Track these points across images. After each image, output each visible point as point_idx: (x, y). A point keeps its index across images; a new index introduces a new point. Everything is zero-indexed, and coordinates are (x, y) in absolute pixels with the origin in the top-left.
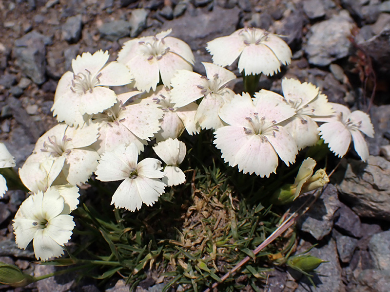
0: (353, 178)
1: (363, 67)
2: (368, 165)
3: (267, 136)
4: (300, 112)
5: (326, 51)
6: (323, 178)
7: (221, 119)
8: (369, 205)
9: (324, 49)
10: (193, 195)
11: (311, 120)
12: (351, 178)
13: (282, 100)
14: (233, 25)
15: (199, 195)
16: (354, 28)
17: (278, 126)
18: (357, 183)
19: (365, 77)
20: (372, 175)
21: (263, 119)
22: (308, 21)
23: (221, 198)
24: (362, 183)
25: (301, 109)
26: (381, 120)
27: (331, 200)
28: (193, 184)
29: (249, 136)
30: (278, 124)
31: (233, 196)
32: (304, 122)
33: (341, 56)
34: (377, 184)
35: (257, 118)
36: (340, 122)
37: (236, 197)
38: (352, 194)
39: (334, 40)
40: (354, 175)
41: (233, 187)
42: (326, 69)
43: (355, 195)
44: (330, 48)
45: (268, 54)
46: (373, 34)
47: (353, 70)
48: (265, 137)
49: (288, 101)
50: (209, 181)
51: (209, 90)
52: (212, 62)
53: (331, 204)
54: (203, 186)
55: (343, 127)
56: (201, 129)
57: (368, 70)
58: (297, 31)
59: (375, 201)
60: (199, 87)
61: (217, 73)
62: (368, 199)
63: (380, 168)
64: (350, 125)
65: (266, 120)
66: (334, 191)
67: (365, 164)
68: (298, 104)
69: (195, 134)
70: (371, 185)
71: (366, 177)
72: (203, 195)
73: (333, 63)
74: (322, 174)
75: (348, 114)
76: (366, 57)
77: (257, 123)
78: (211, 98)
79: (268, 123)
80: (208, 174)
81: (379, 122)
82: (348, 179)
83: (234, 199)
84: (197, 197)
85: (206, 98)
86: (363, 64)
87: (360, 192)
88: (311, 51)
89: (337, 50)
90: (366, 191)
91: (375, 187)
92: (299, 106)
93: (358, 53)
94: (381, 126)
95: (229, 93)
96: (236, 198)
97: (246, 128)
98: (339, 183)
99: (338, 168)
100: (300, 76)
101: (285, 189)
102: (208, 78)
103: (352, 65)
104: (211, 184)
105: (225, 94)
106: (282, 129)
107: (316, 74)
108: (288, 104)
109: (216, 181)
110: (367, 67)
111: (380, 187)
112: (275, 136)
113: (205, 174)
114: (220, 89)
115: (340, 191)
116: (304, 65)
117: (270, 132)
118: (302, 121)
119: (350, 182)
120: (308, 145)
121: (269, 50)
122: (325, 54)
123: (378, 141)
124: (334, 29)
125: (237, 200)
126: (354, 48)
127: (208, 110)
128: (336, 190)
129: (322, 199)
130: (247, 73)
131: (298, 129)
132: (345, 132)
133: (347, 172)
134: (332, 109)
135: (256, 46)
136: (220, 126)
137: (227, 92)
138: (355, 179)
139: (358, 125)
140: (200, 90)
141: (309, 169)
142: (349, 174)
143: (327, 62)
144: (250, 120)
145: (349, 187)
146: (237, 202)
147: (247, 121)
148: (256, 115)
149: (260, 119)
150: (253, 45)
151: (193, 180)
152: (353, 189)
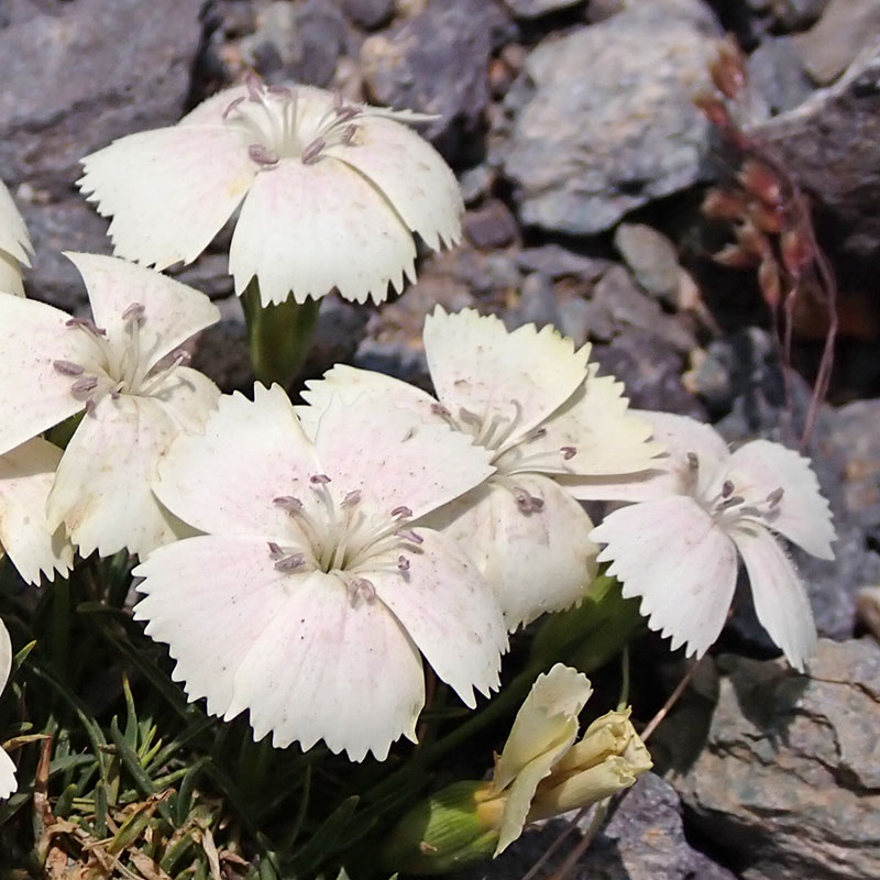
0: (749, 741)
1: (774, 239)
2: (813, 684)
3: (374, 579)
4: (508, 459)
5: (598, 167)
6: (621, 754)
7: (163, 508)
8: (822, 858)
9: (589, 159)
10: (42, 846)
11: (558, 495)
12: (739, 743)
13: (427, 410)
14: (175, 62)
15: (70, 846)
16: (725, 59)
17: (418, 531)
18: (765, 764)
19: (785, 286)
20: (830, 726)
21: (353, 501)
22: (512, 30)
23: (168, 852)
24: (786, 761)
25: (513, 448)
26: (853, 469)
27: (654, 842)
28: (40, 798)
29: (293, 581)
30: (420, 522)
31: (220, 840)
32: (530, 506)
33: (667, 187)
34: (856, 766)
35: (323, 497)
36: (686, 500)
37: (233, 846)
38: (744, 813)
39: (633, 117)
40: (752, 730)
41: (219, 803)
42: (601, 245)
43: (756, 819)
44: (616, 154)
45: (362, 207)
46: (813, 84)
47: (727, 255)
48: (365, 584)
49: (455, 415)
50: (110, 780)
51: (105, 382)
52: (108, 248)
53: (652, 858)
54: (85, 804)
55: (702, 520)
56: (77, 555)
57: (799, 253)
58: (468, 78)
59: (848, 838)
60: (65, 369)
61: (137, 300)
62: (814, 831)
63: (865, 690)
64: (733, 510)
65: (366, 507)
66: (665, 802)
67: (800, 680)
68: (500, 429)
69: (51, 578)
70: (828, 768)
71: (803, 738)
72: (87, 844)
73: (631, 217)
74: (618, 734)
75: (721, 459)
76: (786, 192)
77: (327, 520)
78: (115, 414)
79: (375, 517)
80: (105, 751)
81: (843, 477)
82: (722, 748)
83: (225, 854)
84: (62, 855)
85: (93, 416)
86: (772, 223)
87: (781, 806)
88: (528, 171)
89: (646, 161)
90: (806, 796)
91: (845, 778)
92: (507, 434)
93: (745, 176)
94: (853, 498)
95: (193, 388)
96: (232, 852)
97: (280, 543)
98: (686, 765)
99: (679, 700)
100: (484, 282)
101: (449, 803)
102: (100, 323)
103: (722, 232)
104: (120, 792)
105: (176, 393)
106: (439, 542)
107: (557, 271)
108: (455, 427)
109: (143, 779)
110: (790, 240)
111: (869, 776)
112: (406, 577)
113: (91, 751)
114: (153, 372)
115: (691, 801)
116: (500, 235)
117: (384, 559)
118: (522, 502)
119: (731, 761)
120: (548, 606)
121: (365, 184)
122: (596, 182)
123: (846, 569)
124: (631, 63)
125: (241, 860)
126: (728, 149)
127: (103, 469)
128: (675, 800)
129: (615, 841)
130: (270, 295)
131: (503, 537)
132: (713, 544)
133: (718, 716)
134: (650, 439)
135: (307, 170)
136: (159, 539)
137: (185, 383)
138: (754, 745)
139: (765, 507)
140: (67, 383)
141: (561, 717)
142: (729, 723)
143: (602, 215)
144: (293, 508)
145: (728, 783)
146: (238, 868)
147: (282, 515)
148: (319, 486)
149: (338, 500)
150: (290, 167)
151: (43, 777)
152: (749, 792)
